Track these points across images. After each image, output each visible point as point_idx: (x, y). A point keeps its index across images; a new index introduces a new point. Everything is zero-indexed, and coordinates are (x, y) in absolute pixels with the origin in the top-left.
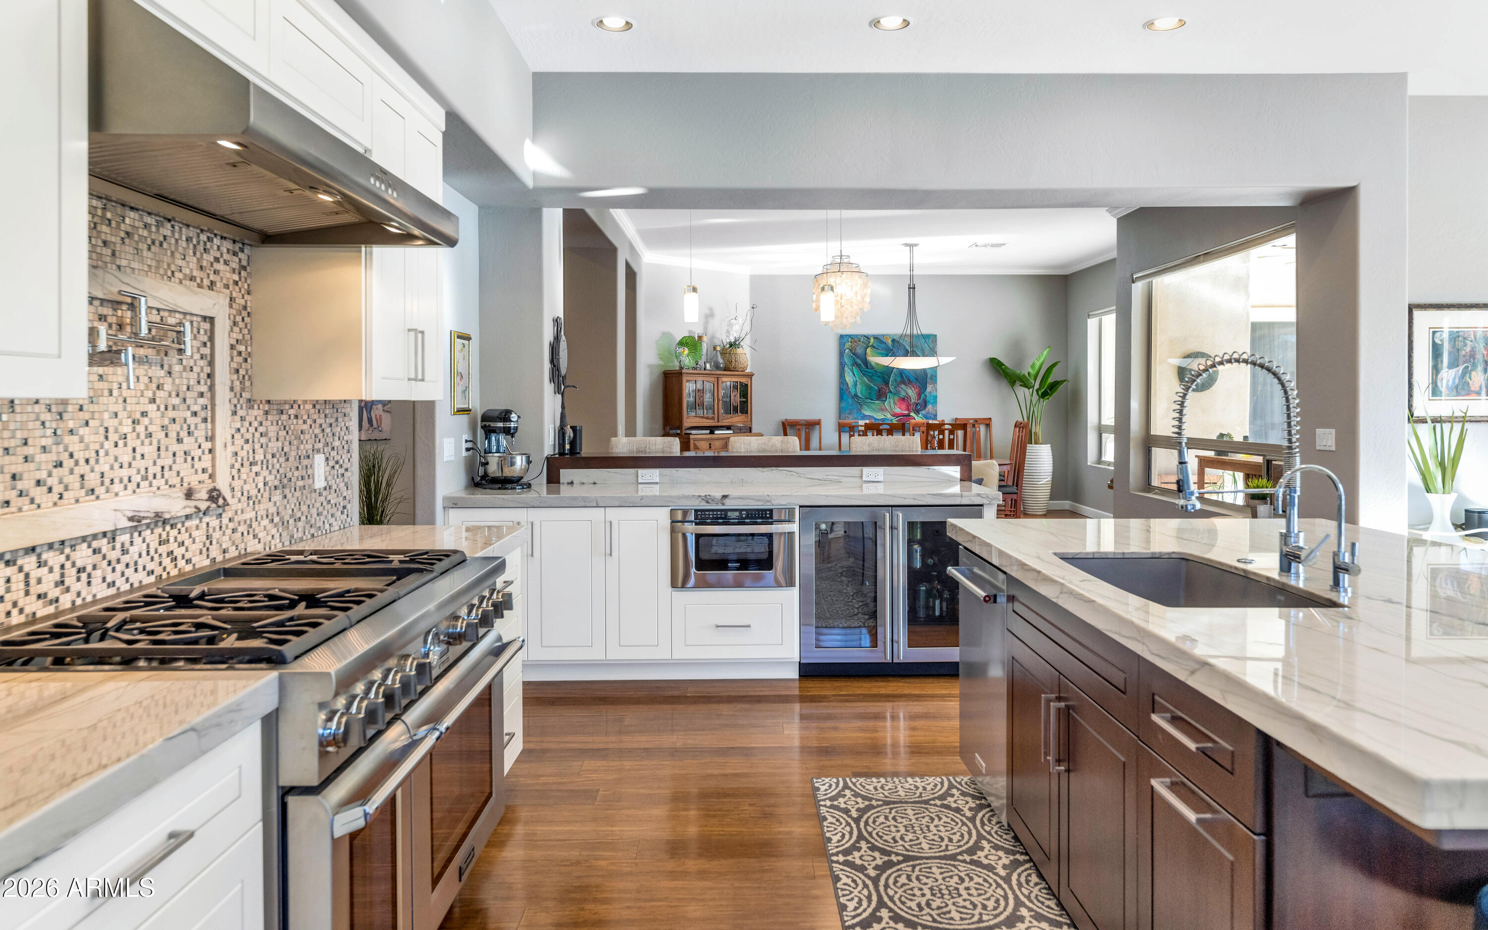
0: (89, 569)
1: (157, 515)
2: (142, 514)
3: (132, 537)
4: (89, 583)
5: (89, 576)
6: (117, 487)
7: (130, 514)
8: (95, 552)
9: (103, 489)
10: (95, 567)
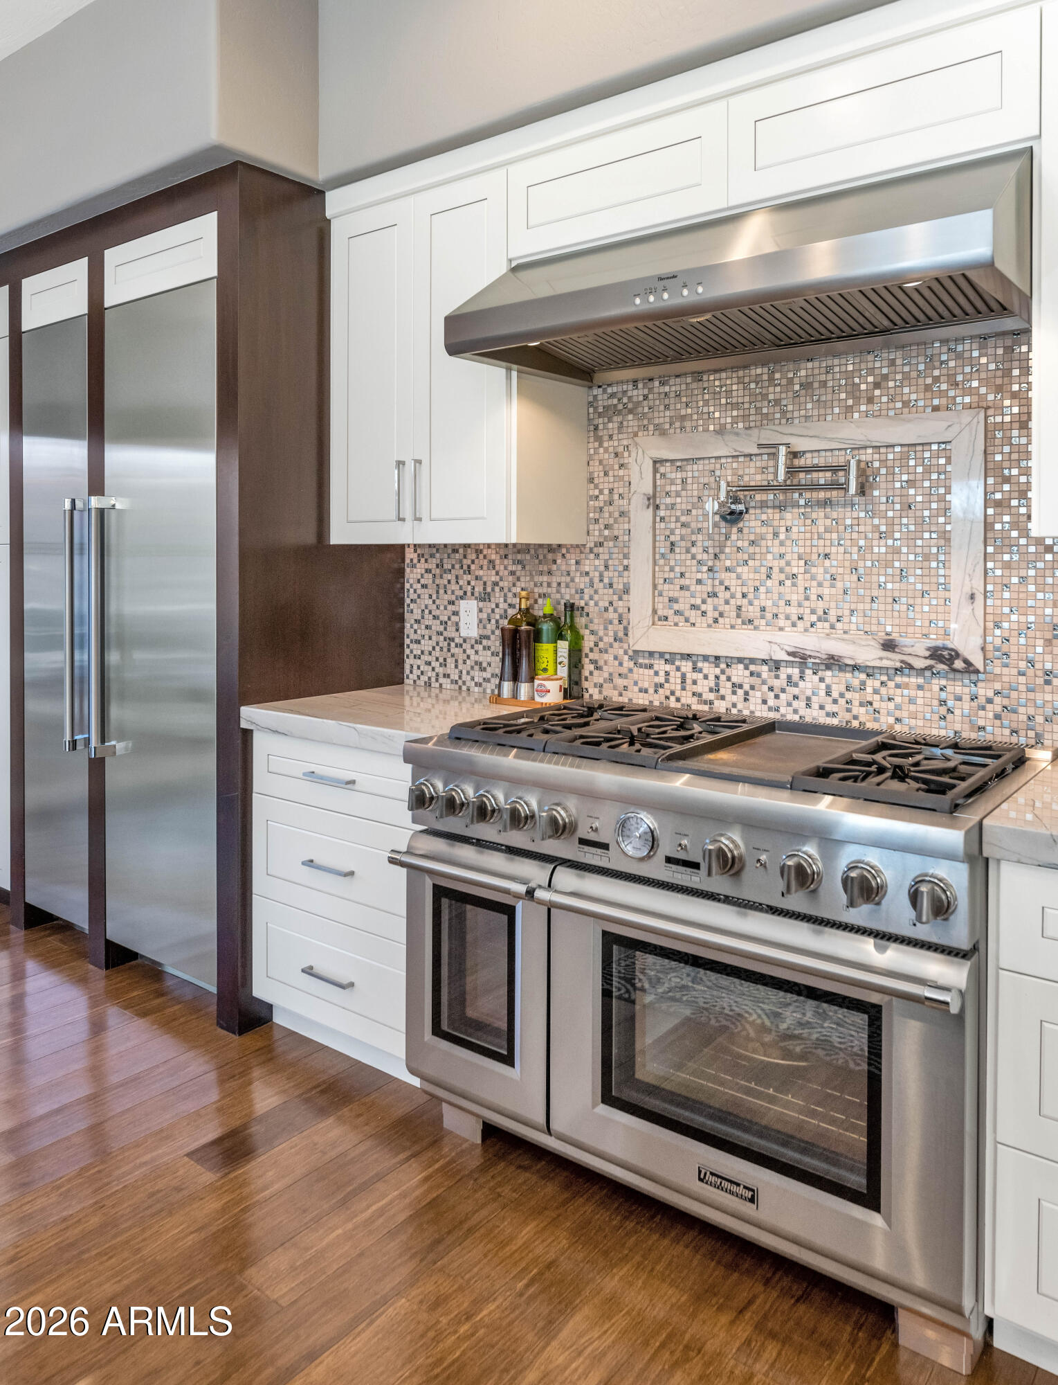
0: (747, 687)
1: (832, 657)
2: (808, 653)
3: (802, 672)
4: (746, 700)
5: (746, 693)
6: (782, 622)
7: (791, 650)
8: (752, 674)
9: (763, 622)
10: (752, 688)
